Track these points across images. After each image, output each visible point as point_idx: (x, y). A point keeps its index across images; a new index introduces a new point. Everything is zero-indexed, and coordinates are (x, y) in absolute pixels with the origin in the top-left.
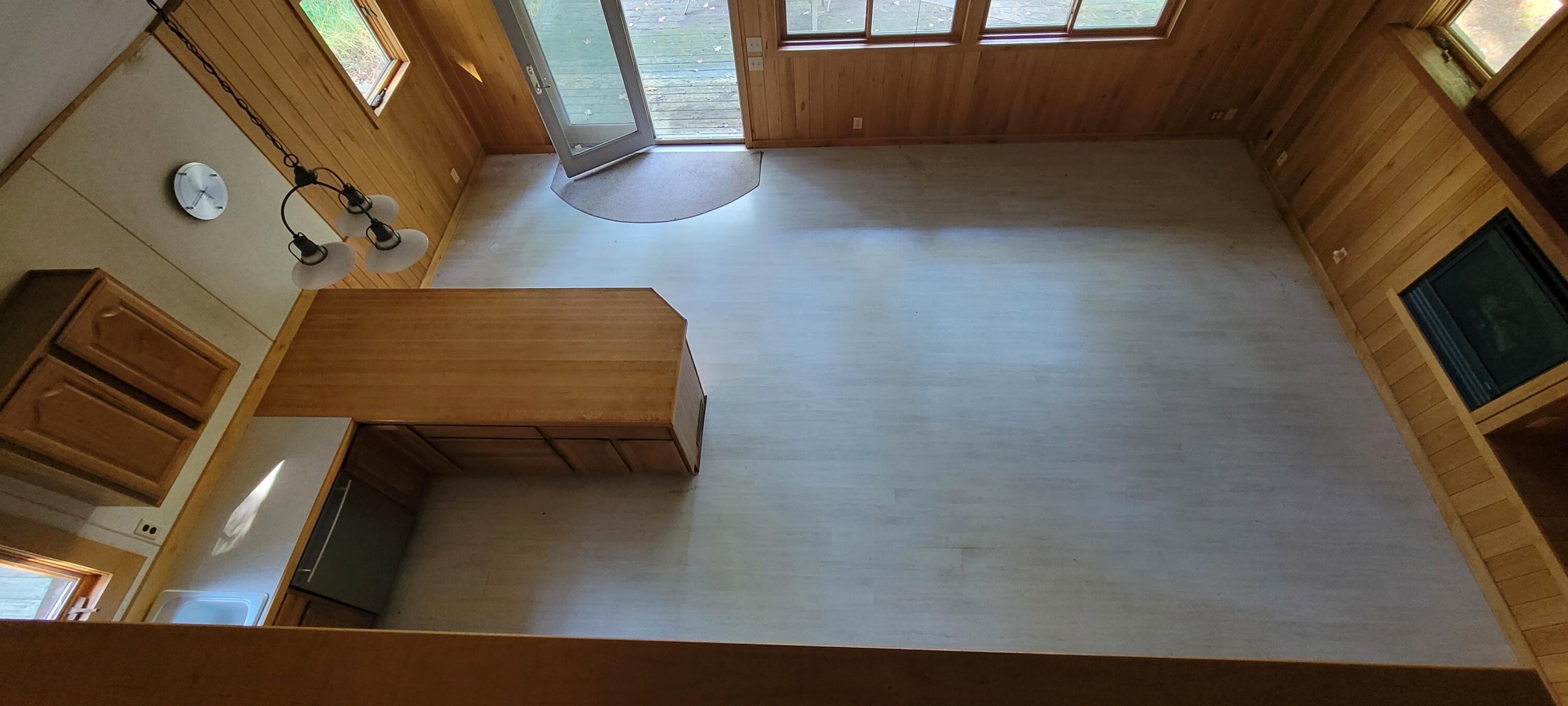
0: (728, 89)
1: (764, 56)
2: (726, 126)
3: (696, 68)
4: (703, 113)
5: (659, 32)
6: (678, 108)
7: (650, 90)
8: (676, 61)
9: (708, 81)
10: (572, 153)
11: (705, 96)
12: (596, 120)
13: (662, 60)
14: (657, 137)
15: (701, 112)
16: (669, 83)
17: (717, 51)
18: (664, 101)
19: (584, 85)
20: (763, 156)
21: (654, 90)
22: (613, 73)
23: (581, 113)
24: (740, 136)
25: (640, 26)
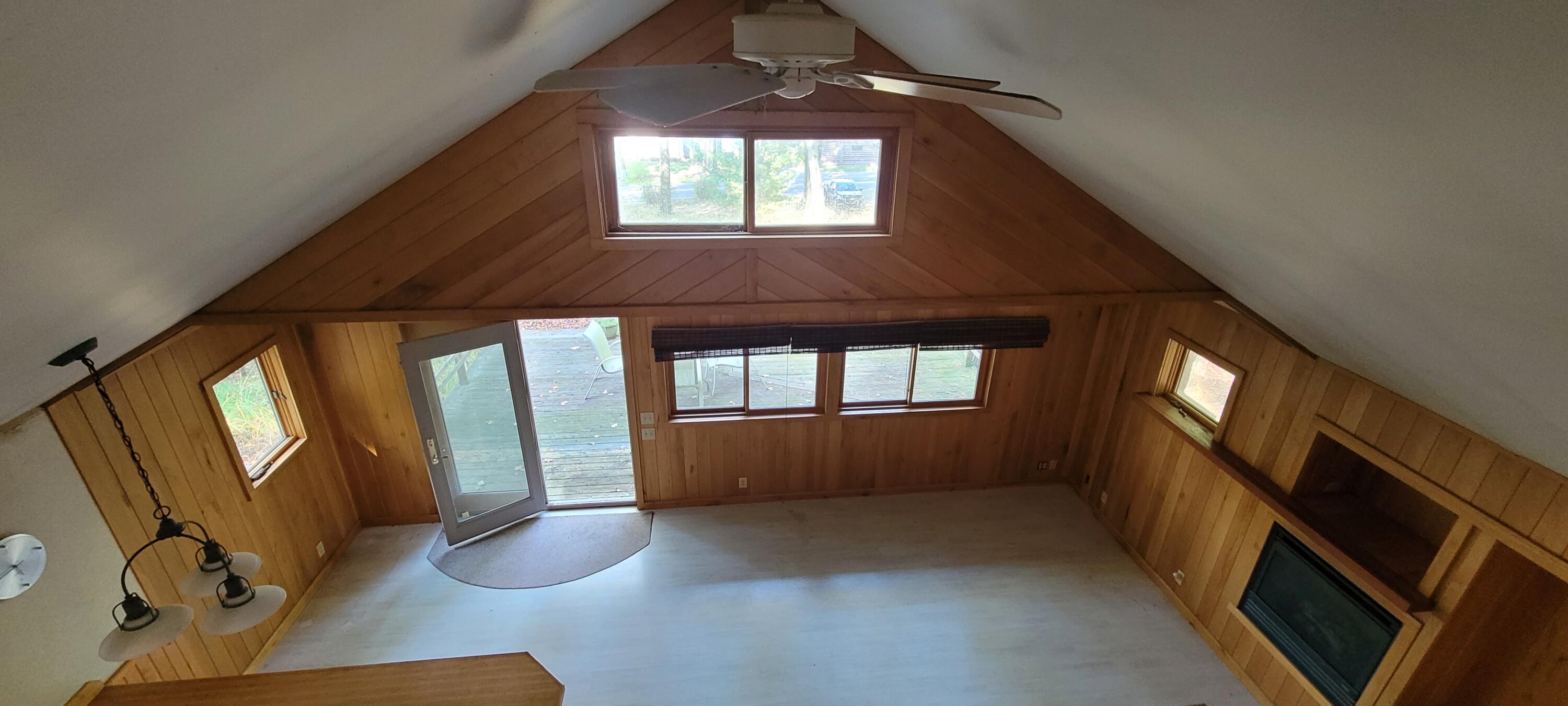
0: (622, 458)
1: (656, 427)
2: (618, 490)
3: (593, 442)
4: (596, 480)
5: (560, 413)
6: (573, 476)
7: (547, 462)
8: (574, 436)
9: (603, 453)
10: (458, 520)
11: (600, 465)
12: (490, 489)
13: (561, 436)
14: (549, 503)
15: (594, 479)
16: (565, 455)
17: (614, 428)
18: (559, 470)
19: (481, 459)
20: (654, 516)
21: (550, 461)
22: (511, 448)
23: (473, 484)
24: (633, 498)
25: (543, 409)
